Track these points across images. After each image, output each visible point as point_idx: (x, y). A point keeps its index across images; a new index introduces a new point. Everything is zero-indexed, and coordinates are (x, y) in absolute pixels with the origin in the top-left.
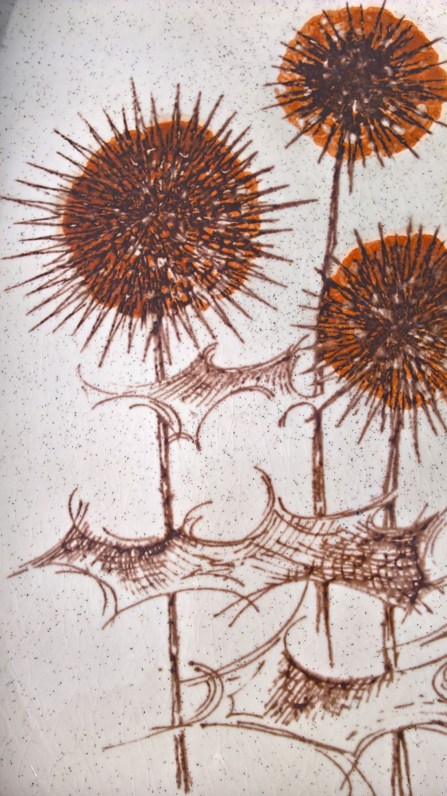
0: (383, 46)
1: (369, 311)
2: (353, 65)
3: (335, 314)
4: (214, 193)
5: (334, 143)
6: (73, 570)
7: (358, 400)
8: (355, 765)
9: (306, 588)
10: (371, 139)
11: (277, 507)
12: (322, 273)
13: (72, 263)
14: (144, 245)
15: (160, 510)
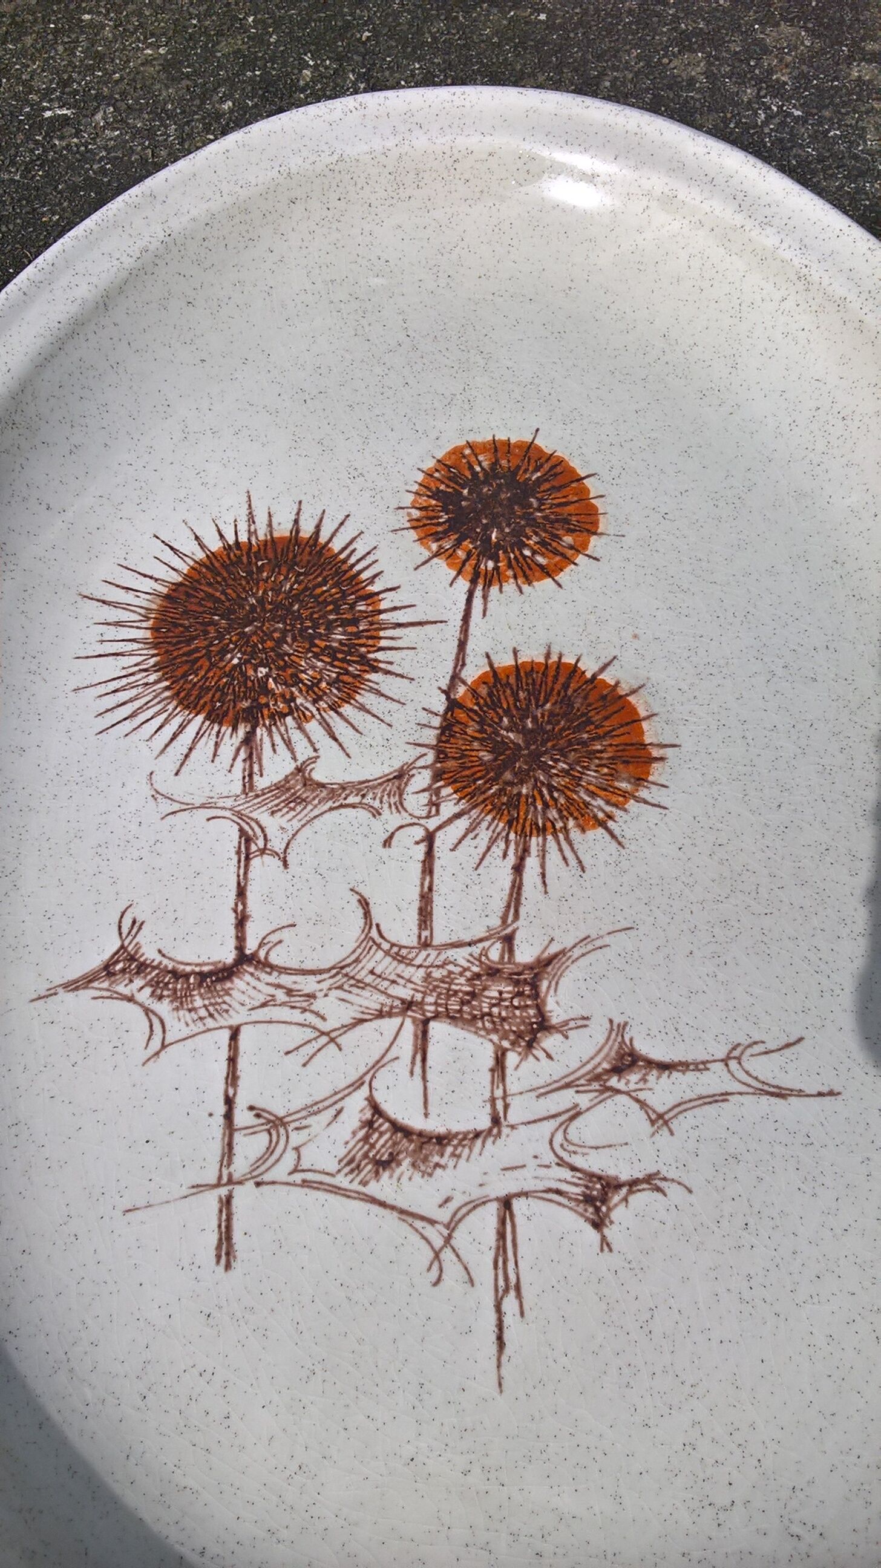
0: (528, 479)
1: (498, 734)
2: (495, 495)
3: (458, 735)
4: (331, 607)
5: (468, 568)
6: (115, 995)
7: (479, 823)
8: (448, 1239)
9: (402, 1025)
10: (510, 567)
11: (374, 933)
12: (446, 692)
13: (157, 668)
14: (243, 654)
15: (232, 932)
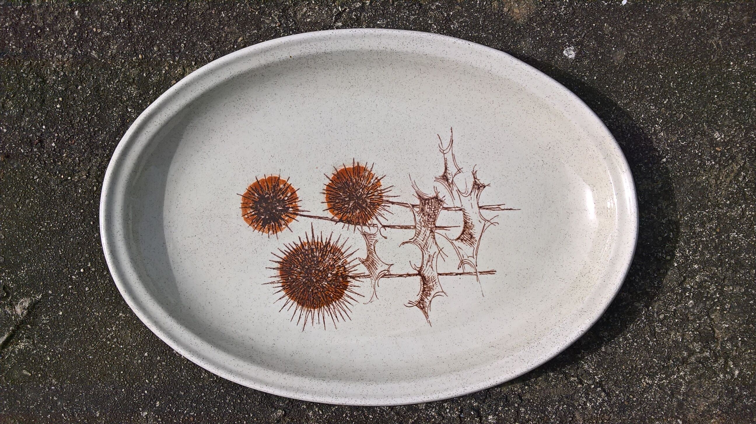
0: (258, 197)
1: (351, 208)
2: (264, 208)
3: (351, 219)
4: (307, 257)
5: (292, 216)
6: (429, 306)
7: (380, 213)
8: (488, 221)
9: (437, 233)
10: (291, 204)
11: (412, 240)
12: (337, 222)
13: (328, 305)
14: (323, 281)
15: (412, 277)
